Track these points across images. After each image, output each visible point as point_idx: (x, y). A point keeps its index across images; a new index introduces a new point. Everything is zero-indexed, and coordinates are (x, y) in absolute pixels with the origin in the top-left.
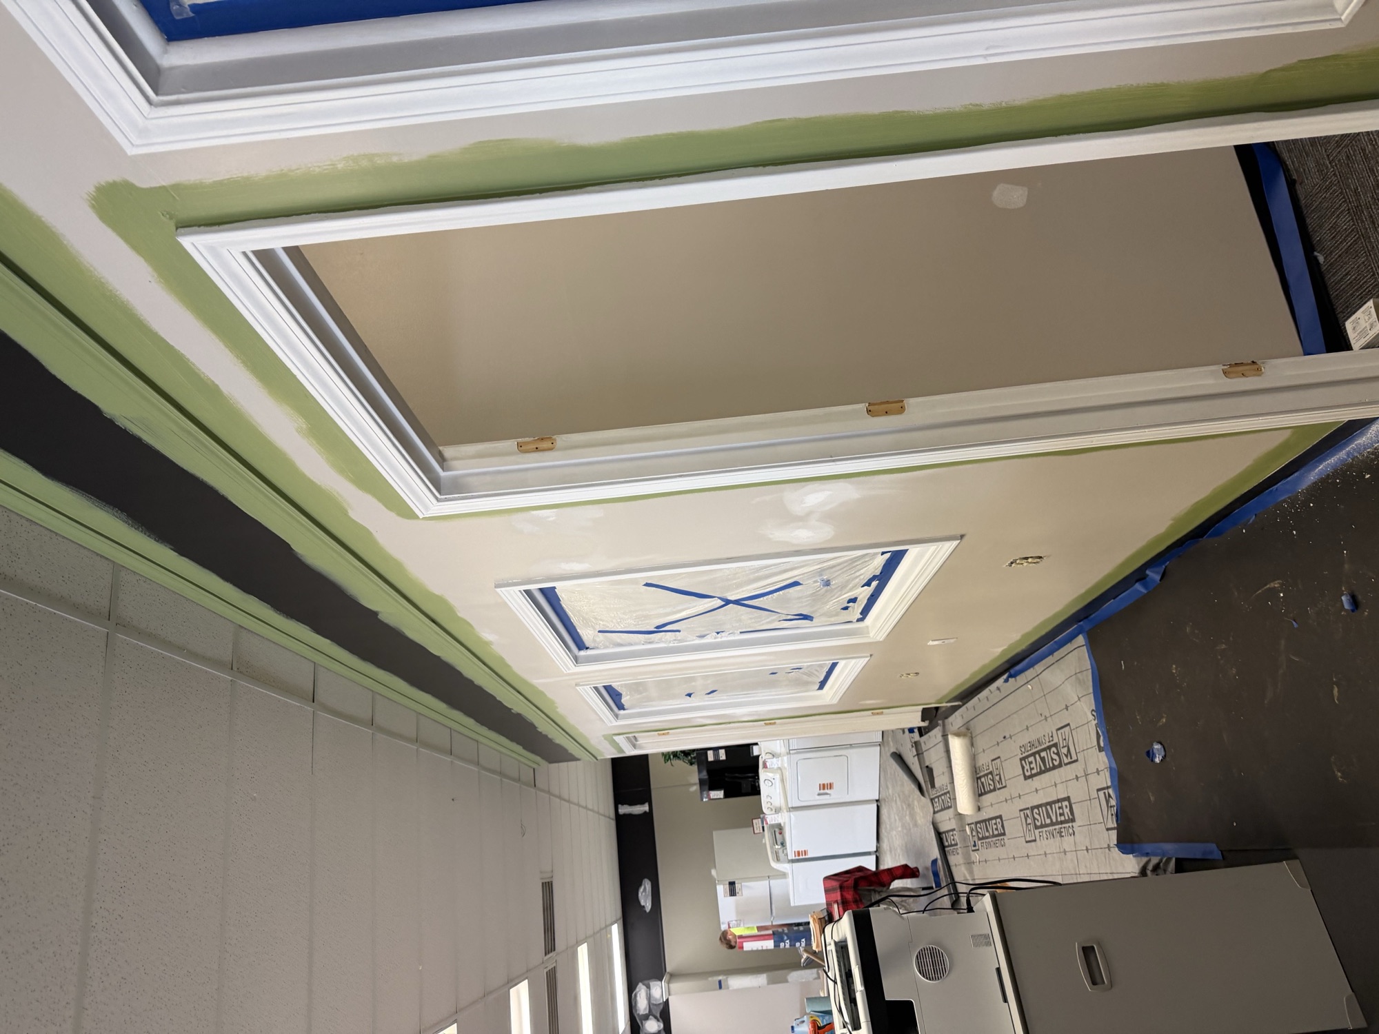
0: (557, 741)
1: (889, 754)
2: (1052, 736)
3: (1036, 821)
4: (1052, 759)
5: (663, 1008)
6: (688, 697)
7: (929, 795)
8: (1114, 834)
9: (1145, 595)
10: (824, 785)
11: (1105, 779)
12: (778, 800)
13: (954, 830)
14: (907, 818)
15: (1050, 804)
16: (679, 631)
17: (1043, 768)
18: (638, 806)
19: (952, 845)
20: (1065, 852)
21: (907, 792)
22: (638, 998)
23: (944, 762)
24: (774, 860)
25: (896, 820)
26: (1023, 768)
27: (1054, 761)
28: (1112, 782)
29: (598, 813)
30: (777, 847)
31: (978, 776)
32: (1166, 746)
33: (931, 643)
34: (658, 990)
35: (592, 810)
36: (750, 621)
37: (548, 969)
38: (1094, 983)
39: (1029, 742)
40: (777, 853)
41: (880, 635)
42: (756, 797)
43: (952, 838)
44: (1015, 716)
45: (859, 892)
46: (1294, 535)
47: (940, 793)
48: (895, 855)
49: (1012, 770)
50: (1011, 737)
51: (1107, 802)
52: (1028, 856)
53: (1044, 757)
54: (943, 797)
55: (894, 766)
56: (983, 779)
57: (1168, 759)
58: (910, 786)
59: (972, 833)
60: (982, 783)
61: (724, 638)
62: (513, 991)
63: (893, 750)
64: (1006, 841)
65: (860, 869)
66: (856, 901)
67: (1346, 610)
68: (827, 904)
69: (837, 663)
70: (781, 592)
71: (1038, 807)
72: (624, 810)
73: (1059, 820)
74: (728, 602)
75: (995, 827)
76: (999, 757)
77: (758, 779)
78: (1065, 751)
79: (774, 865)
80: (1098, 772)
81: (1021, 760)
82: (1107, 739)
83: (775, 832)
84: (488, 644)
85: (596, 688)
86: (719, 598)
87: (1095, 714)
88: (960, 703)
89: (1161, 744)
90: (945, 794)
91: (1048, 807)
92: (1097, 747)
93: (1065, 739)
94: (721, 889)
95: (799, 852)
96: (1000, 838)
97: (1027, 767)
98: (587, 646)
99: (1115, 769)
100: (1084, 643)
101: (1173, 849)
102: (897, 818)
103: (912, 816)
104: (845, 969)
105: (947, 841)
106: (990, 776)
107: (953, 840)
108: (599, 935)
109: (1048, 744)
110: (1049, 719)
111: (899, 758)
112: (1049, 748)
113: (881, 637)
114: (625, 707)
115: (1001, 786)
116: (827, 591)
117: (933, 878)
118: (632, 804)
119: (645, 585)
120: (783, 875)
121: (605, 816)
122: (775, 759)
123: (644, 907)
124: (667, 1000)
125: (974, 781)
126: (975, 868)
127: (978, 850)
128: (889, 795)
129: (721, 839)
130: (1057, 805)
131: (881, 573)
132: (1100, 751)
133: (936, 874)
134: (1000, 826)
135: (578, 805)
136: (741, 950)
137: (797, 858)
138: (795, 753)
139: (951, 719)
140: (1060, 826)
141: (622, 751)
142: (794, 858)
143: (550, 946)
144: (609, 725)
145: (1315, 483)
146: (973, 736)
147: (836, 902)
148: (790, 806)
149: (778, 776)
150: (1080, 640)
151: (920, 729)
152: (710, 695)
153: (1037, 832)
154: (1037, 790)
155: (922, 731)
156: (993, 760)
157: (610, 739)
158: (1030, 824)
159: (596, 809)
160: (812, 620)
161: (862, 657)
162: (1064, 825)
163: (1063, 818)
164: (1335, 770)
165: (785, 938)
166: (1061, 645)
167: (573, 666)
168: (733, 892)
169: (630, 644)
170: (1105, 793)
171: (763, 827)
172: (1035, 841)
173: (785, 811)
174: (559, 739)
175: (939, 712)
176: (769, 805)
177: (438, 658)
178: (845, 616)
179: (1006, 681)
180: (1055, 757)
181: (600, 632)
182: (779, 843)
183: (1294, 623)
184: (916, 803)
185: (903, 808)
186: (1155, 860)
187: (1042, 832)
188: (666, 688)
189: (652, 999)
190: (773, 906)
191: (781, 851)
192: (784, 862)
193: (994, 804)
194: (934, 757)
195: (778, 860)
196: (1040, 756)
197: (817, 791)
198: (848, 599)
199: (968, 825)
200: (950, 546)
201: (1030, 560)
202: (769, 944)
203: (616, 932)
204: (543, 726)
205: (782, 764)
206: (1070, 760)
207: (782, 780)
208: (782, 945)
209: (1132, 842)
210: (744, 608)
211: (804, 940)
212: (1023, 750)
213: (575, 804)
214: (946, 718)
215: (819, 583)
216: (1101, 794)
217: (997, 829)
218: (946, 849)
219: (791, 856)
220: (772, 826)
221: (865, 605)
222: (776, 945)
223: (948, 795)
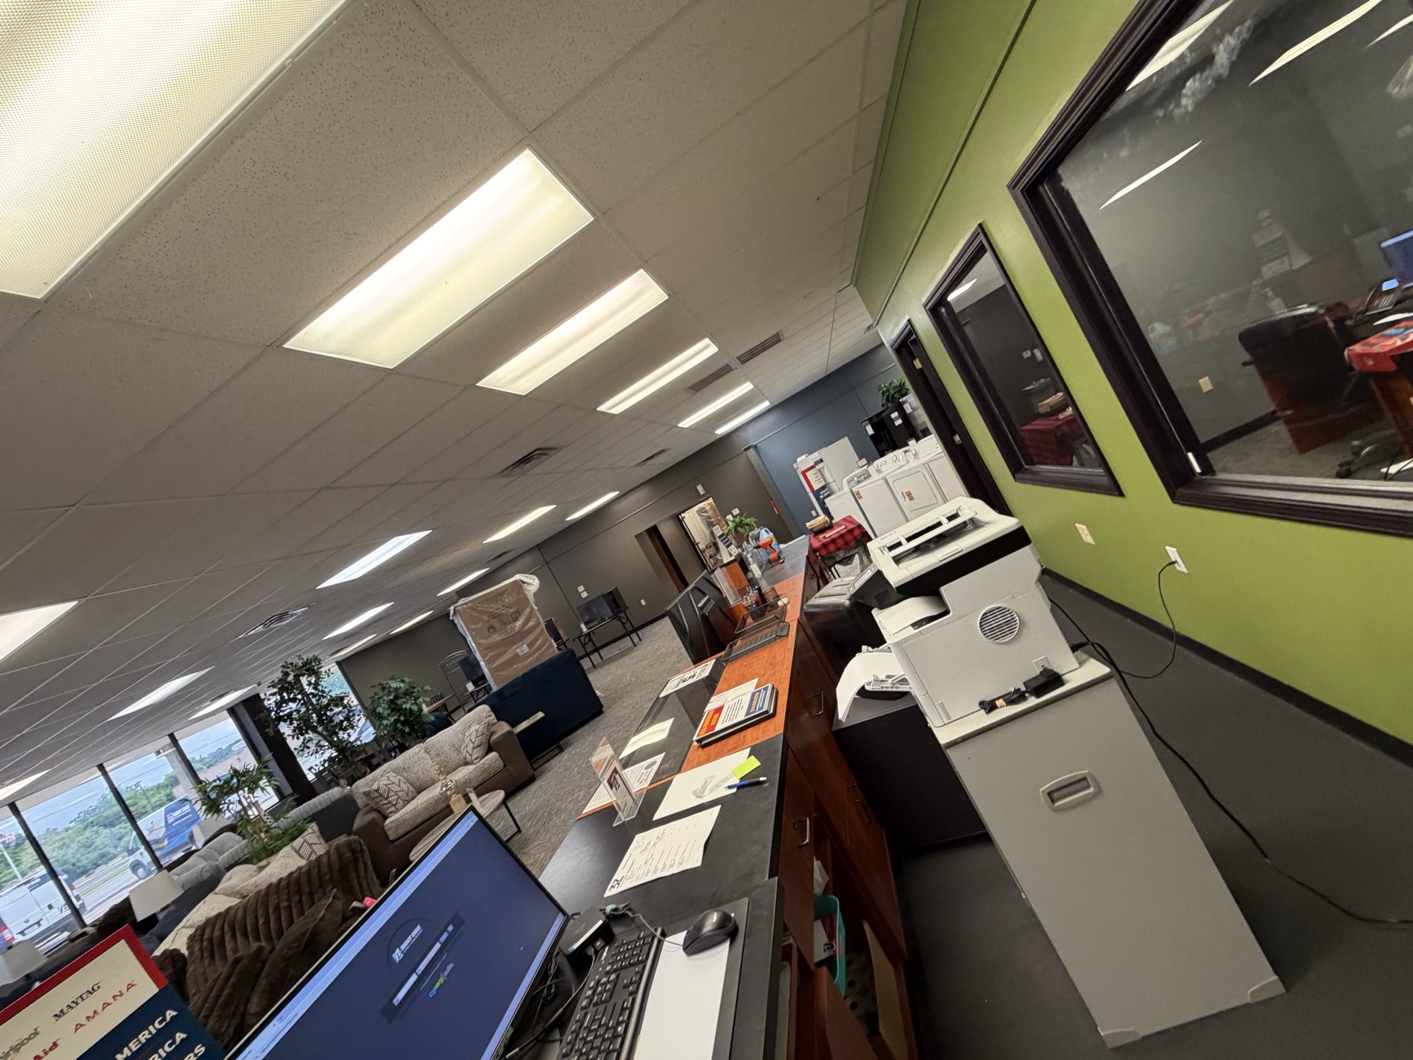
12: (885, 469)
24: (847, 479)
29: (829, 359)
35: (830, 354)
37: (730, 364)
40: (852, 480)
62: (708, 341)
83: (864, 474)
95: (859, 494)
108: (760, 393)
129: (845, 445)
135: (831, 340)
137: (855, 494)
143: (744, 359)
148: (887, 477)
149: (903, 462)
171: (863, 466)
173: (881, 476)
176: (878, 465)
182: (858, 479)
191: (854, 482)
192: (849, 486)
195: (848, 482)
197: (905, 492)
203: (765, 405)
207: (902, 466)
213: (831, 337)
219: (855, 490)
220: (867, 471)
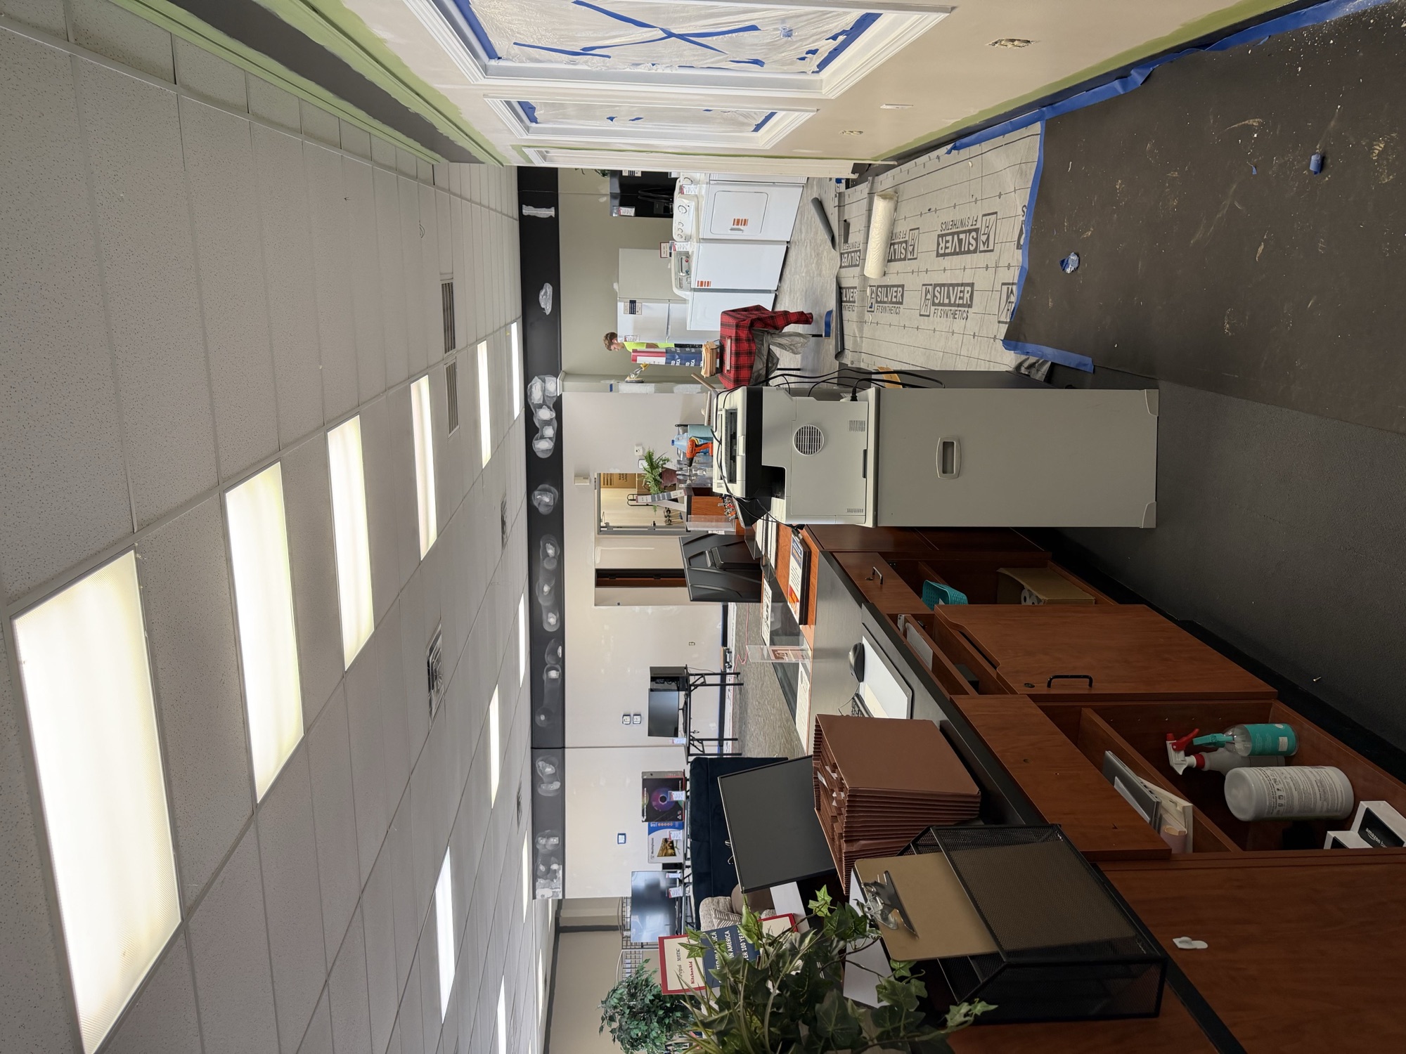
0: (460, 144)
1: (810, 199)
2: (976, 221)
3: (935, 298)
4: (969, 243)
5: (557, 400)
6: (609, 121)
7: (840, 249)
8: (1004, 328)
9: (1121, 95)
10: (738, 220)
11: (1013, 275)
12: (689, 229)
13: (856, 288)
14: (813, 265)
15: (953, 285)
16: (609, 57)
17: (958, 250)
18: (544, 209)
19: (849, 302)
20: (953, 333)
21: (819, 242)
22: (533, 390)
23: (864, 219)
24: (677, 287)
25: (801, 266)
26: (938, 244)
27: (970, 246)
28: (1018, 281)
29: (501, 213)
30: (681, 274)
31: (893, 242)
32: (1082, 259)
33: (884, 107)
34: (553, 385)
35: (495, 210)
36: (692, 58)
37: (448, 365)
38: (944, 472)
39: (952, 221)
40: (680, 281)
41: (833, 93)
42: (669, 219)
43: (852, 295)
44: (946, 190)
45: (753, 332)
46: (1298, 72)
47: (852, 250)
48: (794, 298)
49: (927, 243)
50: (936, 210)
51: (1008, 297)
52: (918, 328)
53: (962, 239)
54: (853, 254)
55: (812, 212)
56: (896, 246)
57: (1079, 271)
58: (823, 236)
59: (871, 295)
60: (895, 250)
61: (660, 70)
62: (413, 386)
63: (815, 195)
64: (901, 310)
65: (758, 308)
66: (748, 340)
67: (1309, 171)
68: (721, 337)
69: (776, 113)
70: (734, 35)
71: (941, 285)
72: (528, 211)
73: (957, 302)
74: (670, 35)
75: (895, 294)
76: (918, 228)
77: (673, 201)
78: (984, 238)
79: (677, 291)
80: (1009, 267)
81: (939, 236)
82: (1028, 238)
83: (682, 259)
84: (382, 41)
85: (509, 103)
86: (662, 30)
87: (1025, 210)
88: (896, 163)
89: (1078, 256)
90: (856, 251)
91: (951, 288)
92: (1016, 243)
93: (988, 227)
94: (622, 307)
95: (702, 282)
96: (896, 306)
97: (942, 245)
98: (500, 56)
99: (1026, 269)
100: (1039, 132)
101: (1052, 354)
102: (803, 264)
103: (819, 264)
104: (731, 432)
105: (846, 296)
106: (904, 245)
107: (852, 297)
108: (498, 333)
109: (970, 227)
110: (979, 202)
111: (819, 204)
112: (970, 231)
113: (833, 96)
114: (538, 121)
115: (912, 257)
116: (786, 42)
117: (824, 327)
118: (536, 206)
119: (574, 2)
120: (684, 301)
121: (508, 216)
122: (693, 186)
123: (544, 309)
124: (561, 395)
125: (887, 247)
126: (866, 327)
127: (873, 312)
128: (801, 240)
129: (629, 259)
130: (959, 288)
131: (851, 29)
132: (1018, 248)
133: (828, 325)
134: (899, 295)
135: (480, 204)
136: (634, 362)
137: (699, 287)
138: (715, 184)
139: (881, 177)
140: (956, 308)
141: (532, 162)
142: (696, 287)
143: (450, 344)
144: (519, 137)
145: (1348, 17)
146: (899, 201)
147: (730, 337)
148: (701, 236)
149: (693, 204)
150: (1037, 127)
151: (847, 180)
152: (634, 122)
153: (933, 308)
154: (945, 270)
155: (849, 184)
156: (911, 230)
157: (518, 149)
158: (929, 299)
159: (499, 209)
160: (762, 66)
161: (807, 111)
162: (960, 309)
163: (961, 302)
164: (1226, 322)
165: (677, 357)
166: (1016, 127)
167: (483, 78)
168: (633, 310)
169: (551, 61)
170: (1008, 288)
171: (671, 253)
172: (929, 316)
173: (695, 240)
174: (462, 142)
175: (872, 167)
176: (680, 232)
177: (322, 48)
178: (801, 66)
179: (949, 152)
180: (973, 242)
181: (515, 44)
182: (684, 271)
183: (1254, 169)
184: (825, 253)
185: (811, 255)
186: (1032, 360)
187: (938, 309)
188: (586, 111)
189: (546, 392)
190: (670, 327)
191: (684, 279)
192: (686, 290)
193: (897, 275)
194: (855, 214)
195: (681, 287)
196: (958, 237)
197: (731, 225)
198: (807, 50)
199: (870, 286)
200: (935, 18)
201: (1016, 43)
202: (661, 361)
203: (515, 330)
204: (444, 128)
205: (700, 192)
206: (986, 249)
207: (697, 209)
208: (673, 362)
209: (1018, 340)
210: (688, 43)
211: (693, 361)
212: (944, 227)
213: (476, 203)
214: (877, 175)
215: (779, 32)
216: (1005, 288)
217: (896, 297)
218: (843, 304)
219: (694, 285)
220: (680, 253)
221: (825, 59)
222: (668, 362)
223: (858, 253)
